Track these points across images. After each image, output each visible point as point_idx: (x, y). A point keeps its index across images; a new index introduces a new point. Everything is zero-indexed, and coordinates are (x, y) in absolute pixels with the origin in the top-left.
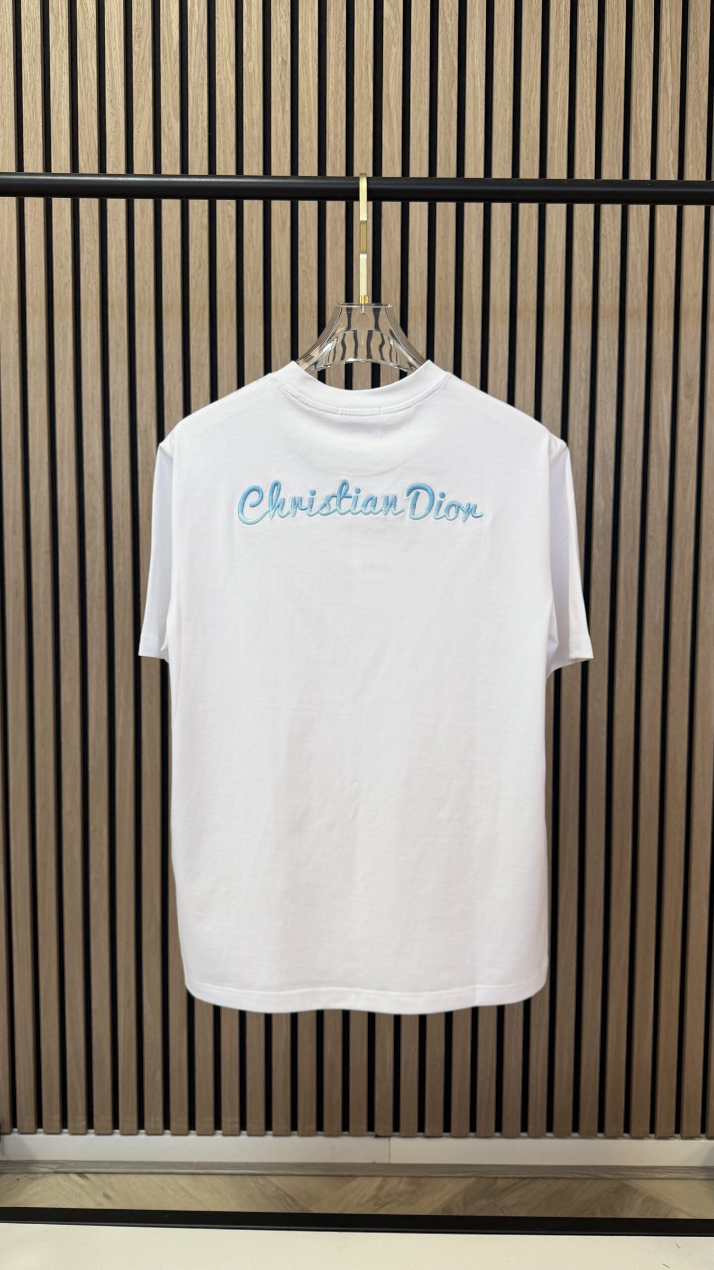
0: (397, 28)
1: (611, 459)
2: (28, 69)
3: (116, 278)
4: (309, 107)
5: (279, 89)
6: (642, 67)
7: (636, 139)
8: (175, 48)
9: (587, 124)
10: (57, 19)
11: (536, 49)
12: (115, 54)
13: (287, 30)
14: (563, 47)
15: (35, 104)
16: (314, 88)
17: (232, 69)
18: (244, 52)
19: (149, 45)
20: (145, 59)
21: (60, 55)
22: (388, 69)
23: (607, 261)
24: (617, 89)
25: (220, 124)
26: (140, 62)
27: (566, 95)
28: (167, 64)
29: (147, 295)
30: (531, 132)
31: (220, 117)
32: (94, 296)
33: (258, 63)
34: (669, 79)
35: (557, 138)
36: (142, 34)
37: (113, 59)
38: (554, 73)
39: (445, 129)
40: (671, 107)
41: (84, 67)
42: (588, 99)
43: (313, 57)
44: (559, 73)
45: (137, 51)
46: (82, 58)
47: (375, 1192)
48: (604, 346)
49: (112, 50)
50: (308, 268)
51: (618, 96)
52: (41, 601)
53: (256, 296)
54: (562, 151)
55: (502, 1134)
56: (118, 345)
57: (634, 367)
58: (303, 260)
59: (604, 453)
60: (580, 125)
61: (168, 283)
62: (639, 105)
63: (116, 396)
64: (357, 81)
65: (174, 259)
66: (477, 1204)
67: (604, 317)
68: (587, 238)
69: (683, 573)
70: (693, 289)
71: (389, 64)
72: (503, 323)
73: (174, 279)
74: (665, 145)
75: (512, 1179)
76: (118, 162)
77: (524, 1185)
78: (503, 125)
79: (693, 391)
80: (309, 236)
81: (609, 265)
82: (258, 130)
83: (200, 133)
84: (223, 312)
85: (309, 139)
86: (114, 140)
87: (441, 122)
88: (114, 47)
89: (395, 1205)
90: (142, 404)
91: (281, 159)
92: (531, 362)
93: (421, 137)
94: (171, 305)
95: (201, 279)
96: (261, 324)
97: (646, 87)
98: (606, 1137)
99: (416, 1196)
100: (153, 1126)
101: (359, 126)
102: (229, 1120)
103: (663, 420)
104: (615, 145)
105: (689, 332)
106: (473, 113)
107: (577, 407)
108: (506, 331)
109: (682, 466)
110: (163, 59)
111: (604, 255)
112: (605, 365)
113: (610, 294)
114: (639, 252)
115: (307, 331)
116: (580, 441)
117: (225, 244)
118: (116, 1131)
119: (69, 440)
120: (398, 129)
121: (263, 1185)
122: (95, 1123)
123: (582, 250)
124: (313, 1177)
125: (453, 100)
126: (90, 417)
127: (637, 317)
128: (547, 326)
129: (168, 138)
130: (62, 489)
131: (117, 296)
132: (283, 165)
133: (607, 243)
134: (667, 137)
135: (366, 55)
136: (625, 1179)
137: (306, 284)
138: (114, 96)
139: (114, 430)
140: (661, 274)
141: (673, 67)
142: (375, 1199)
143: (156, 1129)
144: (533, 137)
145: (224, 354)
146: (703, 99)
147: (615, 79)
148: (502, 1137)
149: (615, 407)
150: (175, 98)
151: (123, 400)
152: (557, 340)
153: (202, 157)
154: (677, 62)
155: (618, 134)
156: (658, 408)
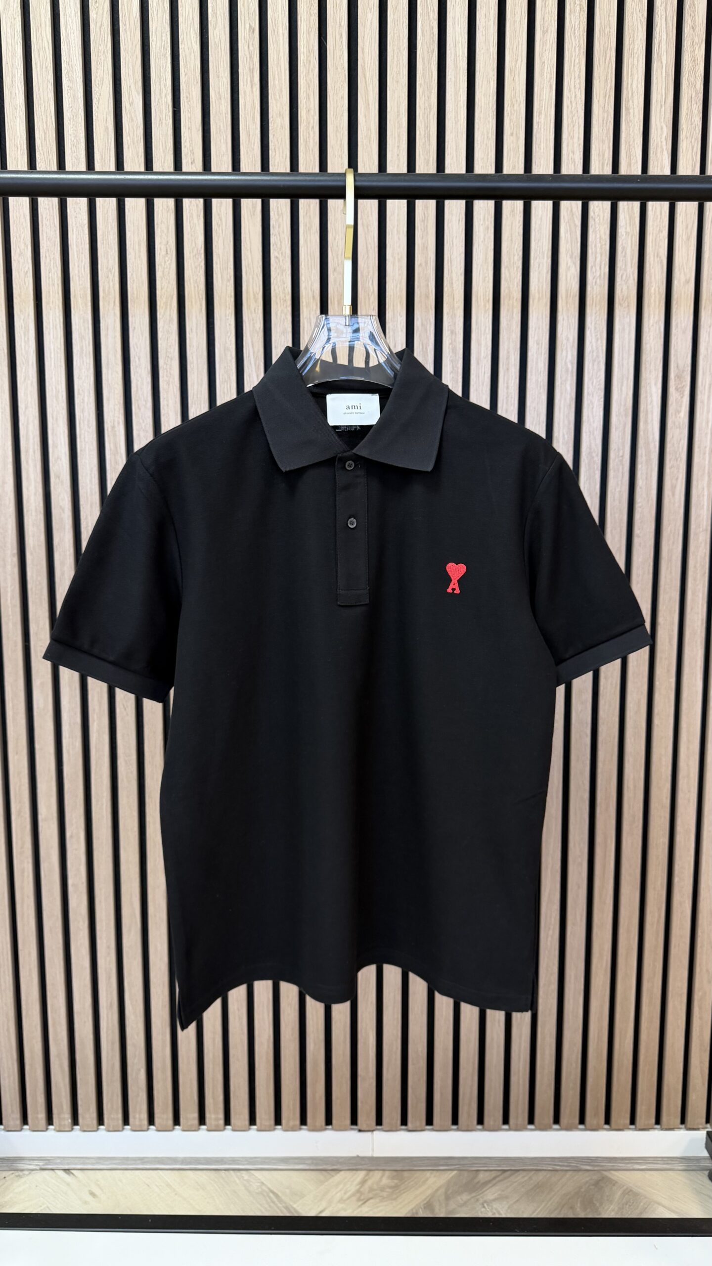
1: (597, 455)
3: (78, 266)
5: (247, 60)
7: (628, 113)
8: (135, 15)
9: (576, 96)
12: (70, 22)
14: (550, 13)
16: (284, 58)
17: (196, 38)
18: (209, 19)
20: (103, 27)
22: (364, 37)
23: (596, 246)
24: (608, 58)
25: (185, 98)
26: (98, 30)
28: (126, 32)
29: (111, 284)
31: (184, 91)
32: (56, 285)
33: (225, 31)
35: (543, 112)
38: (541, 40)
39: (424, 103)
42: (576, 68)
44: (547, 40)
45: (95, 18)
47: (358, 1187)
48: (591, 336)
49: (68, 17)
50: (280, 255)
51: (608, 66)
52: (10, 605)
53: (227, 286)
54: (548, 125)
55: (483, 1128)
56: (82, 338)
57: (623, 358)
58: (275, 246)
59: (590, 449)
60: (568, 97)
61: (133, 272)
62: (631, 76)
63: (81, 392)
64: (330, 50)
65: (139, 245)
66: (459, 1198)
67: (592, 304)
68: (574, 221)
69: (671, 572)
70: (685, 275)
71: (364, 31)
72: (485, 312)
73: (139, 266)
74: (658, 119)
75: (493, 1172)
76: (77, 140)
77: (505, 1178)
78: (486, 99)
79: (684, 383)
80: (281, 219)
81: (598, 250)
82: (226, 104)
83: (164, 107)
84: (192, 302)
85: (280, 113)
86: (72, 116)
87: (420, 95)
88: (69, 13)
89: (377, 1200)
90: (108, 400)
91: (251, 136)
92: (514, 354)
93: (398, 112)
94: (137, 293)
95: (168, 267)
96: (231, 316)
97: (638, 56)
98: (586, 1129)
99: (397, 1191)
100: (137, 1123)
101: (333, 99)
102: (213, 1116)
103: (652, 413)
104: (605, 119)
105: (681, 321)
106: (454, 85)
107: (563, 402)
108: (489, 321)
109: (672, 462)
110: (123, 27)
111: (592, 239)
112: (593, 355)
113: (598, 280)
114: (629, 235)
115: (281, 321)
116: (566, 436)
117: (193, 229)
118: (102, 1127)
119: (34, 439)
120: (375, 103)
121: (248, 1181)
122: (80, 1120)
123: (569, 233)
124: (298, 1172)
125: (433, 71)
126: (55, 413)
127: (627, 304)
128: (533, 316)
129: (130, 113)
130: (28, 489)
131: (79, 285)
132: (253, 143)
133: (595, 226)
134: (660, 111)
135: (340, 22)
136: (605, 1170)
137: (278, 271)
138: (71, 69)
139: (80, 428)
140: (652, 259)
141: (667, 34)
142: (358, 1195)
143: (141, 1126)
144: (518, 111)
145: (193, 346)
146: (698, 69)
147: (606, 46)
148: (484, 1130)
149: (602, 400)
150: (136, 71)
151: (89, 396)
152: (542, 330)
153: (167, 134)
154: (672, 28)
155: (608, 107)
156: (647, 400)
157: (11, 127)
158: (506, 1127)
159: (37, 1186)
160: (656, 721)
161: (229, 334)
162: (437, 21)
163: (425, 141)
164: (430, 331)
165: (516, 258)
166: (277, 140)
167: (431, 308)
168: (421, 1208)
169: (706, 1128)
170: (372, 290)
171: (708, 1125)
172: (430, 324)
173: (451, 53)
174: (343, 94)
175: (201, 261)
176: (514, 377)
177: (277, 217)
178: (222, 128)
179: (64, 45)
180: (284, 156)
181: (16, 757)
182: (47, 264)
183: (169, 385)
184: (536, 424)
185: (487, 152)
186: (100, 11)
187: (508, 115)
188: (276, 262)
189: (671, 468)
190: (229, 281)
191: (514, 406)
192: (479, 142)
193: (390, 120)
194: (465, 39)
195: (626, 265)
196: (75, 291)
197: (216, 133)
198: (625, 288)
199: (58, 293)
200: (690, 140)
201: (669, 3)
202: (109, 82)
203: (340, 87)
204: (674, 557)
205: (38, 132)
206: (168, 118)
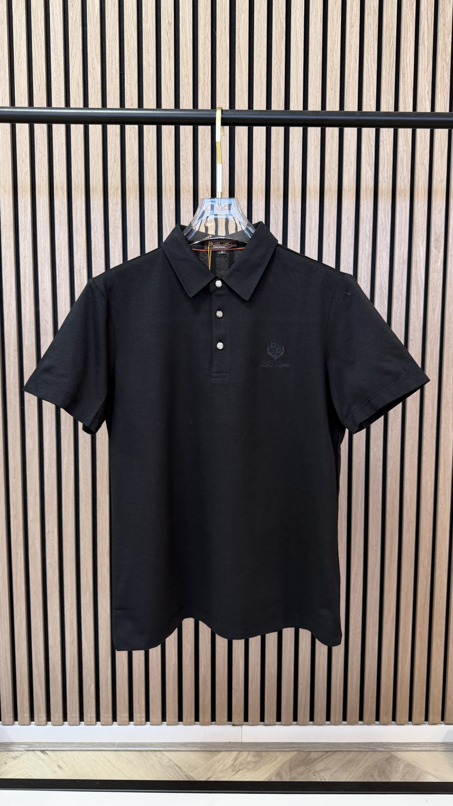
1: (386, 289)
3: (59, 169)
4: (187, 54)
5: (166, 42)
6: (408, 28)
7: (404, 76)
8: (96, 15)
9: (371, 66)
12: (57, 18)
14: (355, 14)
15: (4, 52)
16: (189, 42)
17: (135, 28)
18: (143, 17)
20: (77, 22)
21: (20, 18)
22: (239, 29)
23: (384, 158)
24: (391, 43)
25: (127, 65)
26: (74, 23)
27: (357, 47)
28: (91, 25)
29: (80, 180)
30: (334, 72)
31: (127, 61)
32: (45, 181)
33: (153, 24)
34: (426, 36)
35: (351, 75)
36: (74, 4)
37: (56, 21)
38: (349, 31)
39: (277, 69)
40: (427, 54)
41: (36, 27)
42: (372, 49)
43: (189, 20)
44: (353, 31)
45: (72, 16)
46: (34, 21)
47: (232, 762)
48: (382, 214)
49: (55, 15)
50: (186, 163)
51: (392, 48)
52: (12, 382)
53: (152, 181)
54: (354, 84)
55: (313, 723)
56: (61, 214)
57: (401, 229)
58: (183, 157)
59: (381, 285)
60: (367, 67)
61: (94, 172)
62: (406, 54)
63: (60, 248)
64: (218, 37)
65: (98, 156)
66: (298, 769)
67: (382, 195)
68: (371, 142)
69: (433, 363)
70: (440, 176)
71: (240, 26)
72: (315, 199)
73: (98, 170)
74: (423, 80)
75: (321, 752)
76: (59, 91)
77: (328, 756)
78: (315, 67)
79: (440, 244)
80: (187, 141)
81: (386, 161)
82: (153, 70)
83: (114, 71)
84: (130, 192)
85: (187, 76)
86: (56, 77)
87: (274, 65)
88: (56, 13)
89: (245, 771)
90: (77, 253)
91: (168, 89)
92: (333, 225)
93: (261, 75)
94: (96, 187)
95: (116, 170)
96: (155, 200)
97: (410, 42)
98: (380, 724)
99: (258, 765)
100: (89, 720)
101: (220, 67)
102: (138, 715)
103: (420, 263)
104: (390, 80)
105: (438, 205)
106: (296, 59)
107: (364, 256)
108: (317, 204)
109: (433, 294)
110: (89, 22)
111: (382, 154)
112: (382, 227)
113: (386, 181)
114: (405, 151)
115: (186, 204)
116: (366, 277)
117: (132, 146)
118: (66, 723)
119: (29, 277)
120: (246, 70)
121: (161, 758)
122: (52, 718)
123: (367, 150)
124: (193, 752)
125: (282, 50)
126: (43, 261)
127: (404, 195)
128: (345, 201)
129: (93, 75)
130: (25, 309)
131: (59, 180)
132: (169, 93)
133: (384, 146)
134: (424, 75)
135: (224, 19)
136: (393, 751)
137: (185, 173)
138: (56, 47)
139: (58, 270)
140: (419, 166)
141: (428, 28)
142: (233, 767)
143: (91, 721)
144: (335, 76)
145: (131, 220)
146: (448, 50)
147: (390, 36)
148: (314, 724)
149: (389, 254)
150: (97, 49)
151: (65, 251)
152: (351, 210)
153: (116, 88)
154: (431, 25)
155: (392, 73)
156: (417, 255)
157: (18, 83)
158: (328, 723)
159: (23, 762)
160: (424, 458)
161: (153, 213)
162: (285, 19)
163: (277, 93)
164: (280, 211)
165: (334, 165)
166: (185, 92)
167: (281, 195)
168: (273, 776)
172: (280, 207)
173: (294, 39)
174: (226, 64)
175: (137, 166)
176: (333, 240)
177: (184, 139)
178: (150, 84)
179: (52, 33)
180: (189, 102)
181: (14, 480)
182: (39, 168)
183: (115, 243)
184: (346, 268)
186: (75, 12)
187: (329, 77)
188: (183, 167)
189: (432, 297)
190: (154, 179)
191: (333, 258)
193: (256, 80)
194: (302, 30)
195: (403, 170)
196: (56, 185)
197: (147, 87)
198: (402, 184)
199: (46, 186)
200: (443, 93)
201: (429, 9)
202: (80, 55)
203: (225, 59)
204: (435, 354)
205: (35, 86)
206: (116, 78)
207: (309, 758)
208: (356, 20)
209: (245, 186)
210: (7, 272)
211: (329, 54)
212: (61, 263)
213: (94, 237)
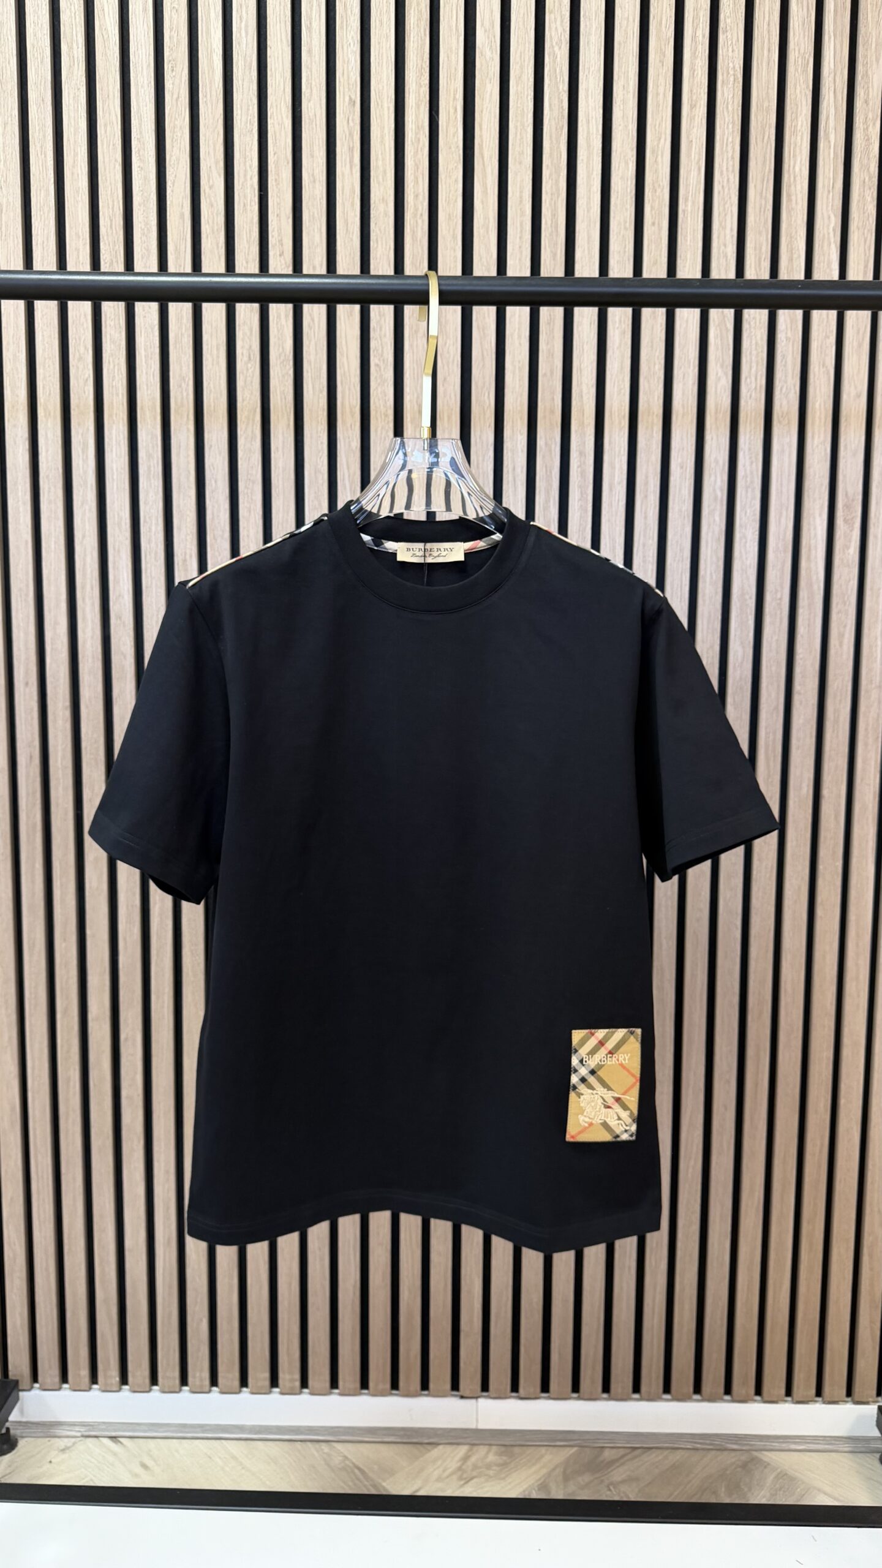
0: (493, 60)
1: (751, 598)
2: (36, 111)
3: (147, 373)
4: (383, 160)
5: (346, 137)
6: (797, 108)
7: (789, 200)
8: (217, 86)
9: (728, 180)
10: (70, 48)
11: (666, 86)
12: (143, 92)
13: (356, 61)
14: (699, 84)
15: (45, 156)
16: (389, 135)
17: (288, 111)
18: (303, 91)
19: (185, 81)
20: (180, 99)
21: (75, 94)
22: (482, 112)
23: (751, 353)
24: (766, 138)
25: (274, 181)
26: (174, 101)
27: (702, 144)
28: (207, 105)
29: (185, 394)
30: (659, 191)
31: (273, 172)
32: (120, 396)
33: (320, 105)
34: (831, 124)
35: (690, 198)
36: (176, 67)
37: (141, 98)
38: (688, 115)
39: (552, 187)
40: (834, 158)
41: (105, 108)
42: (729, 148)
43: (388, 97)
44: (695, 115)
45: (171, 89)
46: (102, 98)
47: (459, 1464)
48: (745, 458)
49: (140, 87)
50: (382, 362)
51: (767, 146)
52: (60, 766)
53: (319, 396)
54: (696, 215)
55: (609, 1396)
56: (149, 456)
57: (781, 485)
58: (375, 352)
60: (719, 182)
61: (211, 380)
62: (793, 157)
63: (148, 519)
64: (442, 127)
65: (218, 349)
66: (580, 1479)
67: (746, 422)
68: (726, 325)
69: (837, 736)
70: (856, 388)
71: (483, 105)
72: (621, 430)
73: (218, 374)
74: (825, 209)
75: (622, 1449)
76: (148, 228)
77: (636, 1457)
78: (623, 183)
79: (854, 515)
80: (383, 320)
81: (753, 358)
82: (321, 188)
83: (249, 191)
84: (278, 418)
85: (383, 199)
86: (142, 202)
87: (546, 178)
88: (142, 82)
89: (482, 1479)
90: (179, 529)
91: (349, 225)
92: (654, 479)
93: (521, 197)
94: (214, 406)
95: (251, 375)
96: (324, 432)
97: (802, 134)
98: (733, 1401)
99: (507, 1469)
100: (198, 1383)
101: (446, 183)
102: (288, 1377)
103: (816, 550)
104: (763, 210)
105: (851, 441)
106: (587, 167)
107: (710, 534)
108: (624, 441)
109: (839, 606)
110: (203, 99)
111: (747, 346)
112: (746, 481)
113: (753, 395)
114: (789, 341)
115: (381, 438)
116: (714, 577)
117: (281, 331)
118: (155, 1387)
119: (92, 572)
120: (494, 187)
121: (329, 1455)
122: (130, 1379)
123: (719, 339)
124: (387, 1445)
125: (562, 150)
126: (117, 544)
127: (787, 422)
128: (676, 435)
129: (210, 196)
130: (84, 632)
131: (147, 395)
133: (750, 331)
134: (828, 198)
135: (454, 94)
136: (756, 1450)
137: (379, 381)
138: (142, 146)
140: (817, 369)
141: (836, 108)
143: (201, 1386)
144: (661, 197)
145: (279, 468)
146: (873, 149)
147: (765, 123)
148: (610, 1399)
149: (757, 533)
150: (217, 149)
151: (157, 524)
152: (687, 451)
153: (252, 222)
154: (842, 103)
155: (766, 193)
156: (810, 534)
157: (72, 213)
158: (636, 1396)
159: (78, 1456)
160: (819, 912)
161: (321, 454)
162: (567, 93)
163: (552, 231)
164: (555, 451)
165: (657, 367)
166: (380, 230)
167: (557, 424)
168: (534, 1489)
169: (877, 1402)
170: (488, 404)
171: (879, 1399)
172: (556, 444)
173: (583, 130)
174: (457, 177)
175: (290, 369)
177: (378, 317)
178: (316, 214)
179: (135, 119)
180: (388, 249)
181: (64, 945)
182: (110, 371)
183: (250, 512)
185: (624, 245)
186: (177, 81)
187: (649, 202)
188: (376, 370)
190: (321, 392)
192: (615, 233)
194: (599, 113)
196: (142, 404)
197: (309, 221)
198: (785, 402)
200: (862, 231)
201: (838, 74)
202: (186, 162)
203: (454, 168)
204: (841, 719)
205: (103, 218)
206: (253, 203)
207: (601, 1459)
208: (700, 94)
209: (490, 404)
210: (51, 565)
211: (650, 159)
212: (150, 548)
213: (210, 500)
